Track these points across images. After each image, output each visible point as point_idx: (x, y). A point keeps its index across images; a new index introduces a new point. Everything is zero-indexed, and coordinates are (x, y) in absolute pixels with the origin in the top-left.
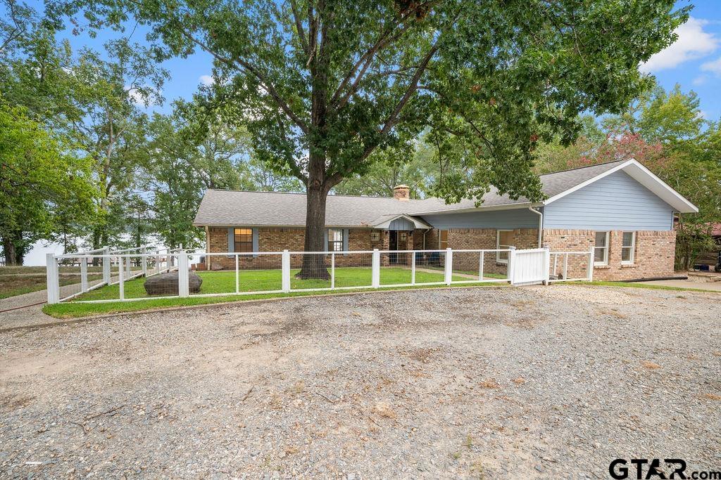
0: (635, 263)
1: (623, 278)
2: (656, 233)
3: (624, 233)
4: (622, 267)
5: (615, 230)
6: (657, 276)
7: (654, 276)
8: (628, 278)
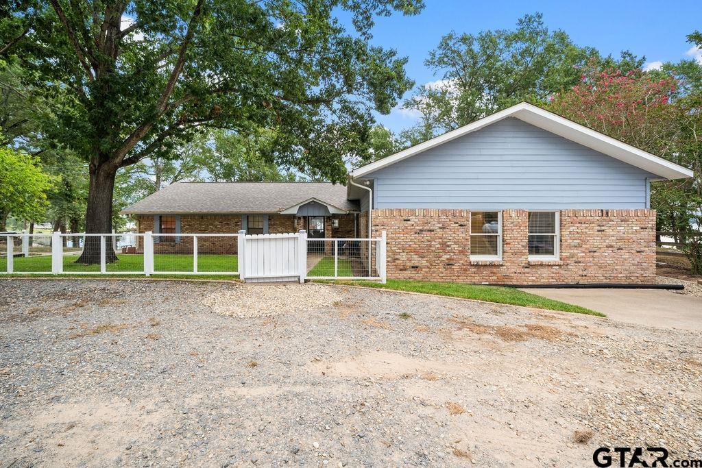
0: (561, 259)
1: (533, 281)
2: (605, 213)
3: (530, 213)
4: (529, 265)
5: (512, 209)
6: (613, 282)
7: (605, 281)
8: (543, 281)
